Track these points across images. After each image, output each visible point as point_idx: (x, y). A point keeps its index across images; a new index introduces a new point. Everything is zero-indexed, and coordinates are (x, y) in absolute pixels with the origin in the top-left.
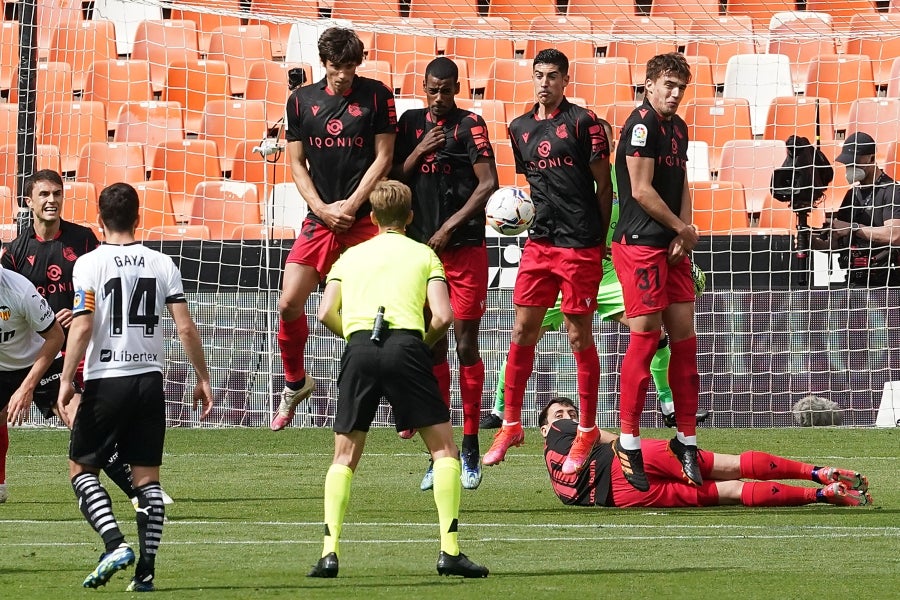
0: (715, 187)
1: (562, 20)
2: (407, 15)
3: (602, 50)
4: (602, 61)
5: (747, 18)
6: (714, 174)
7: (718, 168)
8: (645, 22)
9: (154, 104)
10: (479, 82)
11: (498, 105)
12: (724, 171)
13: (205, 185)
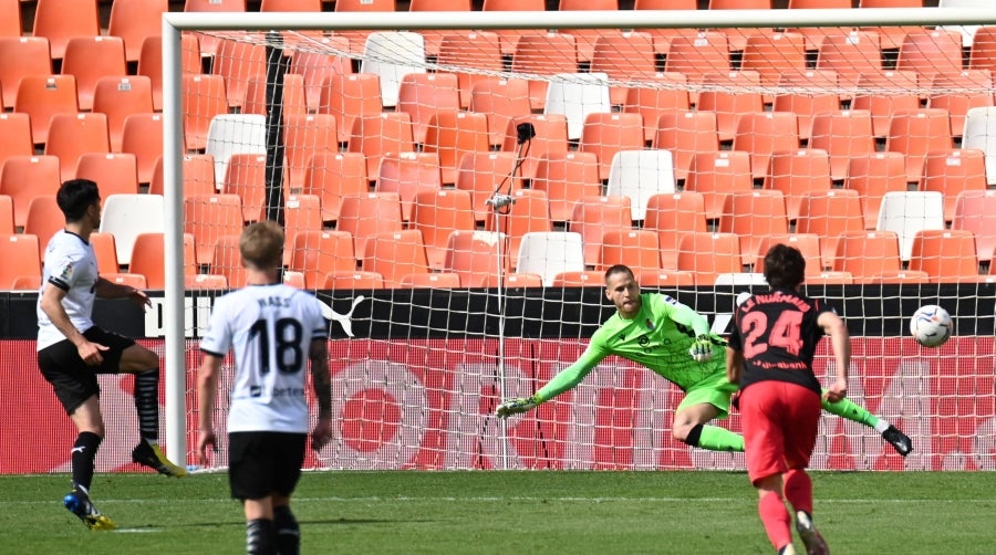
0: (947, 235)
1: (810, 74)
2: (662, 70)
3: (845, 104)
4: (845, 113)
5: (987, 72)
6: (948, 223)
7: (952, 217)
8: (889, 74)
9: (412, 155)
10: (728, 133)
11: (744, 155)
12: (958, 220)
13: (457, 233)
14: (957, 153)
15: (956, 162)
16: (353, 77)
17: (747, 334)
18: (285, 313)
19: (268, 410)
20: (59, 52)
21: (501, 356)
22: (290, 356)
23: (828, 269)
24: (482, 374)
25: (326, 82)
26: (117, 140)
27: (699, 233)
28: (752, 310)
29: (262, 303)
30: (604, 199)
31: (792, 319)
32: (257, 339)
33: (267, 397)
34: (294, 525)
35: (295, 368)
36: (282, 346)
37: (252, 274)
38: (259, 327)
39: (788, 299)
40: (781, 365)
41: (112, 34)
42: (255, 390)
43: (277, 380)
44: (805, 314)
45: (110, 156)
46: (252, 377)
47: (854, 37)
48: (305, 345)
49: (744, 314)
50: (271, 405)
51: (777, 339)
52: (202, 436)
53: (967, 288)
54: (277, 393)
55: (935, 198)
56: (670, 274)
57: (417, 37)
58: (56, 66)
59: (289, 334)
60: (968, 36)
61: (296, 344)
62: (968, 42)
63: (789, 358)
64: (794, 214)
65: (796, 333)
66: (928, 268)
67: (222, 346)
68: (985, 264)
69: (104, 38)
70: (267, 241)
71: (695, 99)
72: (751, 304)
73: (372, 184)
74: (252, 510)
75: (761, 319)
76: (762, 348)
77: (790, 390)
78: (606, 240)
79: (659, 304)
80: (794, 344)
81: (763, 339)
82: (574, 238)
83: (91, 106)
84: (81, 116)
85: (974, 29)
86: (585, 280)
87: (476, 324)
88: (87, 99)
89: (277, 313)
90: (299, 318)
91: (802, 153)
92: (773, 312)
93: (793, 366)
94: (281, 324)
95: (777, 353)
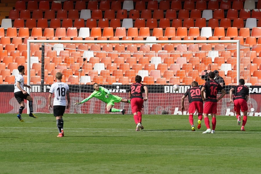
0: (149, 77)
3: (132, 56)
4: (132, 58)
5: (154, 51)
6: (149, 75)
7: (150, 74)
8: (139, 51)
9: (62, 63)
10: (113, 60)
11: (116, 64)
12: (151, 74)
13: (70, 76)
14: (150, 64)
15: (150, 66)
16: (52, 51)
17: (132, 89)
18: (63, 87)
19: (60, 102)
20: (4, 46)
21: (80, 95)
22: (63, 93)
23: (130, 82)
24: (77, 98)
25: (48, 51)
26: (14, 61)
27: (109, 76)
28: (133, 86)
29: (59, 85)
30: (93, 71)
31: (139, 87)
32: (58, 90)
33: (60, 100)
34: (63, 121)
35: (64, 96)
36: (62, 92)
37: (58, 80)
38: (59, 89)
39: (138, 84)
40: (136, 95)
41: (13, 44)
42: (58, 99)
43: (61, 97)
44: (141, 86)
45: (13, 63)
46: (57, 97)
47: (133, 45)
48: (66, 92)
49: (132, 86)
50: (61, 101)
51: (136, 91)
52: (49, 106)
53: (153, 85)
54: (61, 99)
55: (147, 71)
56: (105, 83)
57: (62, 45)
58: (4, 49)
59: (63, 90)
60: (151, 45)
61: (64, 92)
62: (151, 46)
63: (138, 94)
64: (124, 73)
65: (140, 89)
66: (146, 82)
67: (52, 92)
68: (155, 82)
69: (11, 44)
70: (60, 75)
71: (107, 55)
72: (133, 85)
73: (56, 68)
74: (57, 118)
75: (134, 87)
76: (134, 92)
77: (139, 99)
78: (94, 77)
79: (103, 89)
80: (139, 91)
81: (134, 91)
82: (89, 77)
83: (10, 55)
84: (9, 57)
85: (152, 44)
86: (91, 83)
87: (76, 90)
88: (9, 54)
89: (61, 87)
90: (65, 88)
91: (125, 64)
92: (136, 86)
93: (138, 95)
94: (62, 88)
95: (136, 93)
